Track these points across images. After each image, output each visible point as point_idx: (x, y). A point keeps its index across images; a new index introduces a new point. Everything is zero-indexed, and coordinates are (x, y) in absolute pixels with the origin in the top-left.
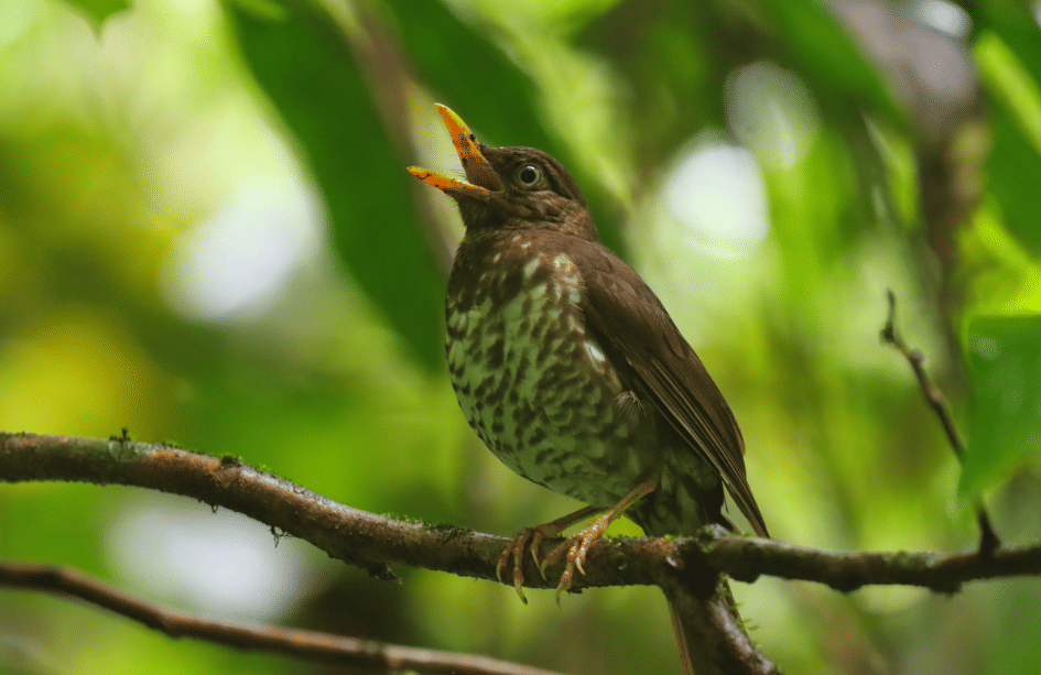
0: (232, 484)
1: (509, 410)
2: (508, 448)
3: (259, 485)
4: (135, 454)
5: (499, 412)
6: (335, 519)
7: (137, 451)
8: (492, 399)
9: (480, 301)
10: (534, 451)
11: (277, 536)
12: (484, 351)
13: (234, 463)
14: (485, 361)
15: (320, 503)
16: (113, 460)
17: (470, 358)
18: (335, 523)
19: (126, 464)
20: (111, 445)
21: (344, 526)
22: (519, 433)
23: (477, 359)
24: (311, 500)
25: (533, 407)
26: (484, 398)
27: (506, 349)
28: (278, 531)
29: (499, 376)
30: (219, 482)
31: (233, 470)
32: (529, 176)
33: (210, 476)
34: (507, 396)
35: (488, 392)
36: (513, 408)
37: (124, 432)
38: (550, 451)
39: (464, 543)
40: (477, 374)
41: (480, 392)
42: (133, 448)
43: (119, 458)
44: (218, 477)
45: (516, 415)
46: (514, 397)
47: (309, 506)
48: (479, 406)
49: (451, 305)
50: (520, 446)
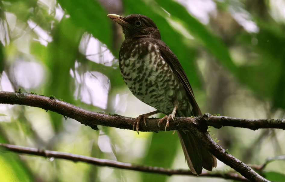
0: (54, 104)
1: (144, 84)
2: (142, 94)
3: (61, 104)
4: (24, 96)
5: (141, 85)
6: (83, 113)
7: (24, 95)
8: (139, 81)
9: (134, 56)
10: (150, 95)
11: (66, 118)
12: (136, 69)
13: (53, 98)
14: (137, 72)
15: (79, 109)
16: (18, 98)
17: (131, 71)
18: (84, 114)
19: (22, 99)
20: (17, 94)
21: (86, 115)
22: (147, 90)
23: (134, 71)
24: (76, 108)
25: (153, 83)
26: (137, 81)
27: (145, 68)
28: (66, 117)
29: (141, 75)
30: (50, 103)
31: (53, 100)
32: (138, 23)
33: (47, 102)
34: (144, 81)
35: (138, 79)
36: (146, 83)
37: (20, 90)
38: (155, 95)
39: (122, 120)
40: (134, 75)
41: (135, 79)
42: (23, 94)
43: (19, 97)
44: (50, 102)
45: (147, 85)
46: (147, 80)
47: (76, 110)
48: (135, 83)
49: (121, 58)
50: (146, 94)
